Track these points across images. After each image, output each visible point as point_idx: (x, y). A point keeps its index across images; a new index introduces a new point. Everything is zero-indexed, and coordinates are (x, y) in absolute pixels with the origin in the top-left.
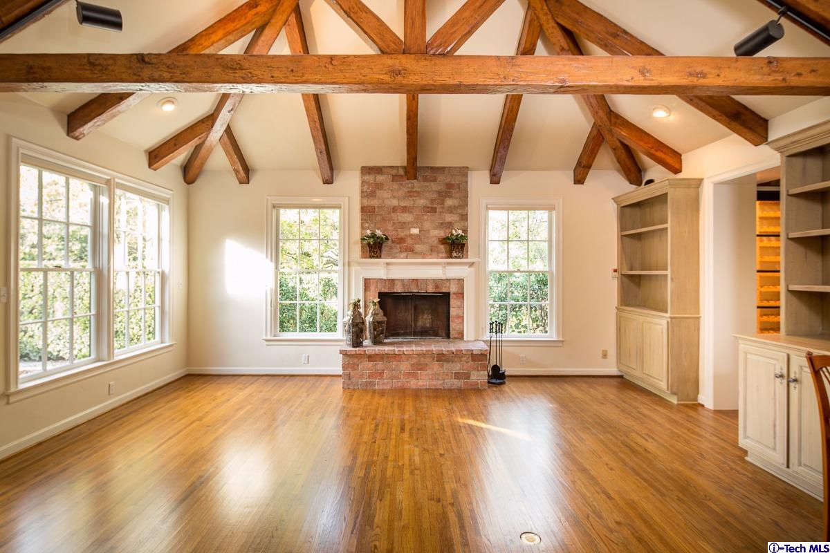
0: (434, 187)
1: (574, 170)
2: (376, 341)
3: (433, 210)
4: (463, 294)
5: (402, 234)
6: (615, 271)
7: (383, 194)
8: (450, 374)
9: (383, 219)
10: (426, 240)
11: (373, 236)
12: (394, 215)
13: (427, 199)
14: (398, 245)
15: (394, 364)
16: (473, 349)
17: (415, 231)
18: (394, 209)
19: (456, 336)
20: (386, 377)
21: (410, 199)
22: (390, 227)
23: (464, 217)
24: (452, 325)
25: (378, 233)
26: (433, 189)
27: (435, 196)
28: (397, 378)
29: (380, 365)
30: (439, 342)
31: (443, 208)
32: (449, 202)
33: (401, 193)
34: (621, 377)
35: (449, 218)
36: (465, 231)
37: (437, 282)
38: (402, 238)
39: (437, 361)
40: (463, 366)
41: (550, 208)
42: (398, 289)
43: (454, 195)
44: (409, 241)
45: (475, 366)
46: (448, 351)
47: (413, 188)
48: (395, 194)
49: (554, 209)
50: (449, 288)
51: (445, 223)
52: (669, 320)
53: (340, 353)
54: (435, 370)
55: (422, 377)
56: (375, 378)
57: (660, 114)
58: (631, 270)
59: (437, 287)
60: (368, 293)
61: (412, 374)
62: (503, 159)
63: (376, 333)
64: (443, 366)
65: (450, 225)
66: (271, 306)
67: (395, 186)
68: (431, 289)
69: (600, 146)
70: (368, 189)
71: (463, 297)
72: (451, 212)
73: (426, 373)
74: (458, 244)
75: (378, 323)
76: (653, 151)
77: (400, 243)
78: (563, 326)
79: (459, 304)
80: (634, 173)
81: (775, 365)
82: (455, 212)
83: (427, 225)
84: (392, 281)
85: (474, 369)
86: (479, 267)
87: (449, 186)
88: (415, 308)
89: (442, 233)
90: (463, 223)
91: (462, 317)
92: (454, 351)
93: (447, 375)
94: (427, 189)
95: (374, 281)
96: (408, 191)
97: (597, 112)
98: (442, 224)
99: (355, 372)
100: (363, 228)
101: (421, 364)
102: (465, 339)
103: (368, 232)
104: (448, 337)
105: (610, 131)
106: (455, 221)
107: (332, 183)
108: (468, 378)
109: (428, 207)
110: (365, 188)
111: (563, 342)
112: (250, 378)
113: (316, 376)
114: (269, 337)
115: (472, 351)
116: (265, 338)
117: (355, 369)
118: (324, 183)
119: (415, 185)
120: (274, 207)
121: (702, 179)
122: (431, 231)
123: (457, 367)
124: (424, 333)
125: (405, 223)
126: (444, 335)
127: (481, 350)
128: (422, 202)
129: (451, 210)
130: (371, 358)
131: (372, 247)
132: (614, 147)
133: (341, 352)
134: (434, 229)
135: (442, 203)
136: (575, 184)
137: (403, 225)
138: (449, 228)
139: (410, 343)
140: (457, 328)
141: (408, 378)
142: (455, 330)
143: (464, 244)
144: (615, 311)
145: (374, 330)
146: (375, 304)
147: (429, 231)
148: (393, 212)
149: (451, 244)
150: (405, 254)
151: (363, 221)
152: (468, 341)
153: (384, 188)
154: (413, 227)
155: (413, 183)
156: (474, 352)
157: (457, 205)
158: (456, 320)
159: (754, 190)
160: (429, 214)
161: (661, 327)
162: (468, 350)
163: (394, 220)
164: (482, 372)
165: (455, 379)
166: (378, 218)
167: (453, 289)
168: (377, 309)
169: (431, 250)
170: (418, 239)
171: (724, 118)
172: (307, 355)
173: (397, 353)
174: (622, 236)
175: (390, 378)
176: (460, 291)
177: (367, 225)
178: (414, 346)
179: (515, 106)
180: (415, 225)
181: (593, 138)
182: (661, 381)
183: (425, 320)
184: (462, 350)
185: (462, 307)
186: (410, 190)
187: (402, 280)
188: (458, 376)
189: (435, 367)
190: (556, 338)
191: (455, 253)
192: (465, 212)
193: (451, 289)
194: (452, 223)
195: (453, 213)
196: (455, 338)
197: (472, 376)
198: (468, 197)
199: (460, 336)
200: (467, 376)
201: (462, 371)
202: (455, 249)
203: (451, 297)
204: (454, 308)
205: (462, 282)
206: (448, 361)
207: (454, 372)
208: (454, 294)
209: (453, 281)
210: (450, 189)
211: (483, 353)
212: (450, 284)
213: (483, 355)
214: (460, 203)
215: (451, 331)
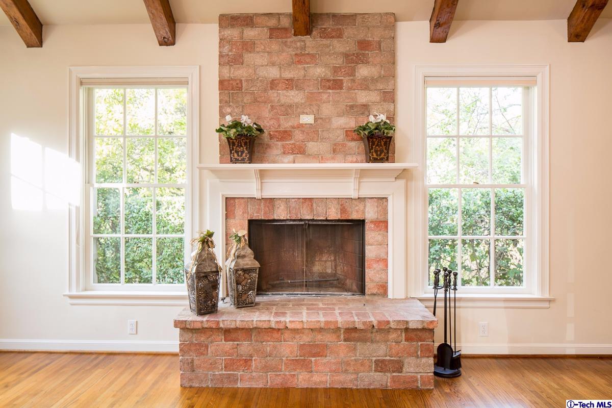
0: (339, 46)
1: (569, 19)
2: (242, 302)
3: (337, 85)
4: (386, 222)
5: (286, 124)
7: (255, 59)
8: (367, 363)
9: (255, 101)
10: (325, 134)
11: (236, 125)
12: (273, 94)
13: (326, 65)
14: (280, 143)
15: (268, 346)
16: (409, 319)
17: (307, 119)
18: (273, 84)
19: (375, 291)
20: (256, 368)
21: (300, 66)
22: (266, 112)
23: (390, 97)
24: (369, 274)
25: (245, 120)
26: (337, 50)
27: (339, 61)
28: (275, 369)
29: (245, 347)
30: (347, 302)
31: (353, 81)
32: (363, 71)
33: (285, 57)
35: (363, 97)
36: (392, 117)
37: (343, 203)
38: (285, 132)
39: (345, 340)
40: (391, 349)
41: (527, 82)
42: (281, 214)
43: (371, 59)
44: (298, 136)
45: (412, 350)
46: (364, 323)
47: (304, 48)
48: (275, 58)
49: (535, 84)
50: (364, 212)
51: (357, 106)
53: (176, 326)
54: (342, 355)
55: (320, 368)
56: (237, 369)
59: (343, 210)
60: (232, 221)
61: (302, 363)
63: (240, 288)
64: (355, 349)
65: (365, 108)
66: (78, 242)
67: (275, 46)
68: (334, 214)
70: (231, 51)
71: (387, 227)
72: (367, 88)
73: (325, 360)
74: (380, 138)
75: (245, 271)
77: (282, 139)
79: (380, 238)
82: (372, 87)
83: (327, 110)
84: (271, 202)
85: (410, 355)
87: (364, 45)
88: (308, 245)
89: (351, 123)
90: (386, 106)
91: (385, 261)
92: (375, 323)
93: (362, 365)
94: (327, 50)
95: (242, 201)
96: (296, 54)
98: (352, 107)
99: (202, 357)
100: (222, 115)
101: (317, 346)
102: (390, 296)
103: (229, 119)
104: (362, 291)
106: (375, 102)
107: (173, 44)
108: (400, 370)
109: (329, 81)
110: (226, 50)
111: (550, 301)
112: (43, 356)
113: (149, 354)
114: (74, 293)
115: (407, 322)
116: (67, 293)
117: (202, 354)
118: (161, 45)
119: (308, 44)
120: (81, 83)
122: (333, 120)
123: (380, 351)
124: (323, 284)
125: (290, 106)
126: (355, 287)
127: (423, 322)
128: (319, 71)
129: (366, 85)
130: (229, 333)
131: (234, 144)
133: (177, 324)
134: (339, 115)
135: (352, 73)
136: (569, 41)
137: (289, 110)
138: (363, 114)
139: (299, 304)
140: (377, 278)
141: (295, 370)
142: (372, 281)
143: (391, 138)
145: (238, 283)
146: (239, 241)
147: (330, 119)
148: (272, 88)
149: (368, 138)
150: (291, 157)
151: (223, 103)
152: (395, 300)
153: (257, 50)
154: (303, 113)
155: (304, 41)
156: (411, 326)
157: (376, 75)
158: (375, 265)
160: (331, 91)
162: (399, 321)
163: (271, 101)
164: (424, 360)
165: (376, 371)
166: (247, 99)
167: (370, 213)
168: (243, 248)
169: (334, 151)
170: (312, 132)
172: (136, 321)
173: (273, 326)
175: (263, 368)
176: (382, 218)
177: (229, 110)
178: (305, 312)
180: (308, 110)
183: (324, 265)
184: (388, 322)
185: (384, 244)
186: (299, 52)
187: (287, 200)
188: (381, 366)
189: (342, 350)
190: (537, 295)
191: (374, 154)
192: (389, 88)
193: (366, 214)
194: (369, 105)
195: (369, 90)
196: (374, 295)
197: (406, 365)
198: (394, 63)
199: (381, 291)
200: (398, 366)
201: (388, 358)
202: (374, 147)
203: (367, 226)
204: (371, 245)
205: (385, 203)
206: (364, 340)
207: (374, 359)
208: (372, 222)
209: (370, 200)
210: (365, 50)
211: (426, 326)
212: (365, 207)
213: (427, 331)
214: (382, 72)
215: (366, 284)
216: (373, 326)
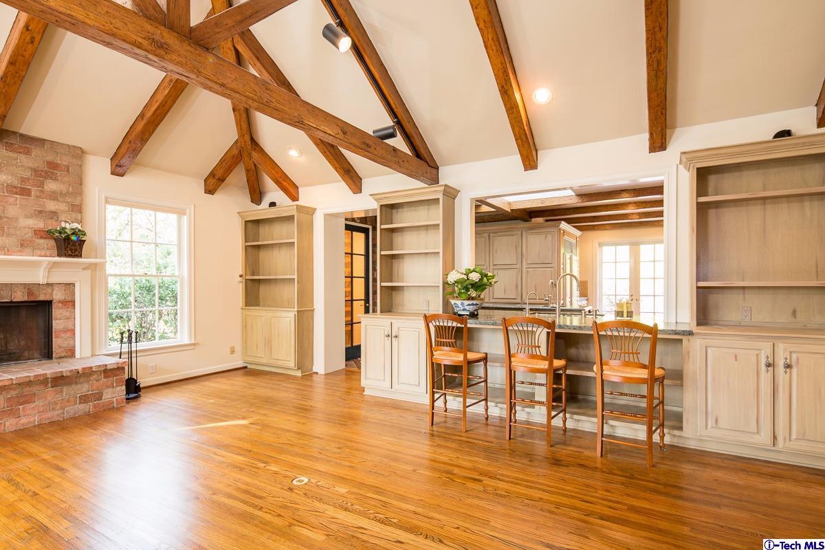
0: (27, 161)
1: (205, 180)
3: (25, 192)
4: (73, 302)
6: (241, 276)
8: (72, 399)
13: (13, 175)
16: (107, 363)
19: (62, 355)
23: (78, 209)
26: (24, 164)
27: (27, 174)
31: (41, 191)
32: (51, 186)
34: (246, 367)
35: (51, 206)
37: (30, 288)
39: (52, 387)
40: (92, 386)
41: (180, 213)
43: (59, 178)
45: (109, 383)
46: (71, 371)
49: (185, 214)
50: (52, 294)
51: (45, 212)
52: (296, 313)
54: (49, 398)
55: (27, 412)
57: (293, 153)
58: (253, 275)
59: (30, 294)
61: (8, 412)
62: (135, 152)
64: (62, 392)
65: (54, 215)
68: (19, 297)
69: (237, 164)
71: (74, 306)
72: (55, 199)
73: (33, 405)
76: (280, 180)
78: (195, 328)
79: (68, 314)
80: (257, 195)
81: (384, 330)
82: (61, 199)
85: (108, 387)
86: (96, 269)
87: (53, 166)
89: (39, 225)
90: (74, 215)
91: (73, 331)
92: (79, 370)
93: (68, 401)
94: (13, 162)
97: (243, 136)
98: (40, 212)
101: (24, 396)
102: (77, 357)
104: (49, 356)
105: (250, 154)
106: (62, 211)
108: (100, 398)
109: (17, 187)
111: (194, 344)
115: (106, 365)
121: (316, 209)
122: (20, 220)
123: (83, 389)
126: (43, 354)
127: (118, 363)
128: (5, 178)
129: (55, 196)
132: (248, 168)
134: (27, 217)
135: (41, 185)
136: (205, 193)
138: (53, 219)
140: (65, 344)
142: (60, 347)
143: (84, 241)
144: (240, 310)
147: (17, 219)
149: (65, 239)
152: (83, 358)
156: (109, 367)
157: (64, 191)
158: (63, 335)
159: (343, 223)
160: (18, 196)
161: (288, 319)
162: (100, 366)
164: (118, 388)
165: (80, 403)
167: (57, 295)
169: (22, 245)
171: (341, 171)
174: (246, 246)
176: (69, 299)
179: (169, 102)
181: (233, 156)
182: (289, 361)
184: (91, 368)
185: (71, 318)
188: (84, 399)
189: (49, 395)
190: (187, 341)
191: (69, 252)
192: (77, 202)
193: (54, 296)
194: (58, 213)
195: (58, 201)
196: (62, 357)
197: (104, 394)
198: (81, 184)
199: (70, 354)
200: (99, 396)
201: (90, 392)
202: (69, 246)
203: (54, 306)
204: (59, 320)
205: (72, 288)
206: (70, 384)
207: (78, 395)
208: (59, 302)
209: (57, 285)
210: (54, 170)
211: (120, 365)
212: (53, 290)
213: (120, 369)
214: (71, 189)
215: (54, 350)
216: (78, 372)
